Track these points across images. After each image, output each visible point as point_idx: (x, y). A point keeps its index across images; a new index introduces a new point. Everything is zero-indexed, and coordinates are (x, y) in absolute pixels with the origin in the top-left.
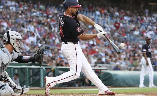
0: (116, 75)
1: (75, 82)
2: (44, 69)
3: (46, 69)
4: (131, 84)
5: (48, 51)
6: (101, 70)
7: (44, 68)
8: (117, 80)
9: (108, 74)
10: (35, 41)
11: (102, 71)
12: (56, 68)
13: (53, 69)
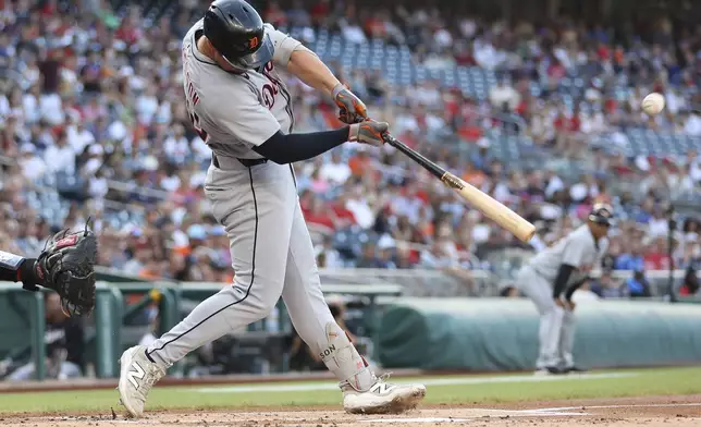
0: (442, 319)
1: (256, 351)
2: (114, 297)
3: (124, 292)
4: (511, 359)
5: (130, 214)
6: (372, 296)
7: (116, 289)
8: (447, 339)
9: (407, 313)
10: (70, 168)
11: (380, 300)
12: (172, 291)
13: (154, 294)
